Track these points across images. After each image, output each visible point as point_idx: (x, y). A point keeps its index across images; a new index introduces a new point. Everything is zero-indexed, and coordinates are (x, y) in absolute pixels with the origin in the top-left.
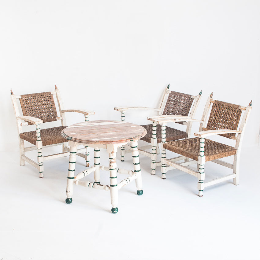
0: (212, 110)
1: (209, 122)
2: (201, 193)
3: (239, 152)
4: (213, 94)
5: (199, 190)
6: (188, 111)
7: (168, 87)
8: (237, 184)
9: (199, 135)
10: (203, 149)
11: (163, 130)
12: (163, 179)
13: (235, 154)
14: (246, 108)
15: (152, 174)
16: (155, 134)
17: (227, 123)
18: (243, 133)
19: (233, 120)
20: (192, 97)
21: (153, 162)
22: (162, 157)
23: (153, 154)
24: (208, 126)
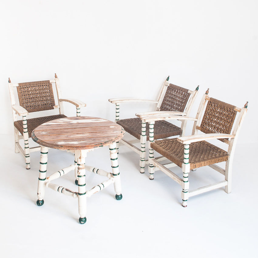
0: (207, 108)
1: (203, 120)
2: (185, 204)
3: (231, 158)
4: (209, 90)
5: (183, 200)
6: (184, 106)
7: (168, 79)
8: (229, 192)
9: (182, 141)
10: (187, 156)
11: (151, 129)
12: (151, 179)
13: (227, 160)
14: (241, 109)
15: (141, 172)
16: (145, 132)
17: (220, 124)
18: (236, 138)
19: (227, 122)
20: (189, 92)
21: (142, 160)
22: (150, 157)
23: (142, 152)
24: (201, 125)
